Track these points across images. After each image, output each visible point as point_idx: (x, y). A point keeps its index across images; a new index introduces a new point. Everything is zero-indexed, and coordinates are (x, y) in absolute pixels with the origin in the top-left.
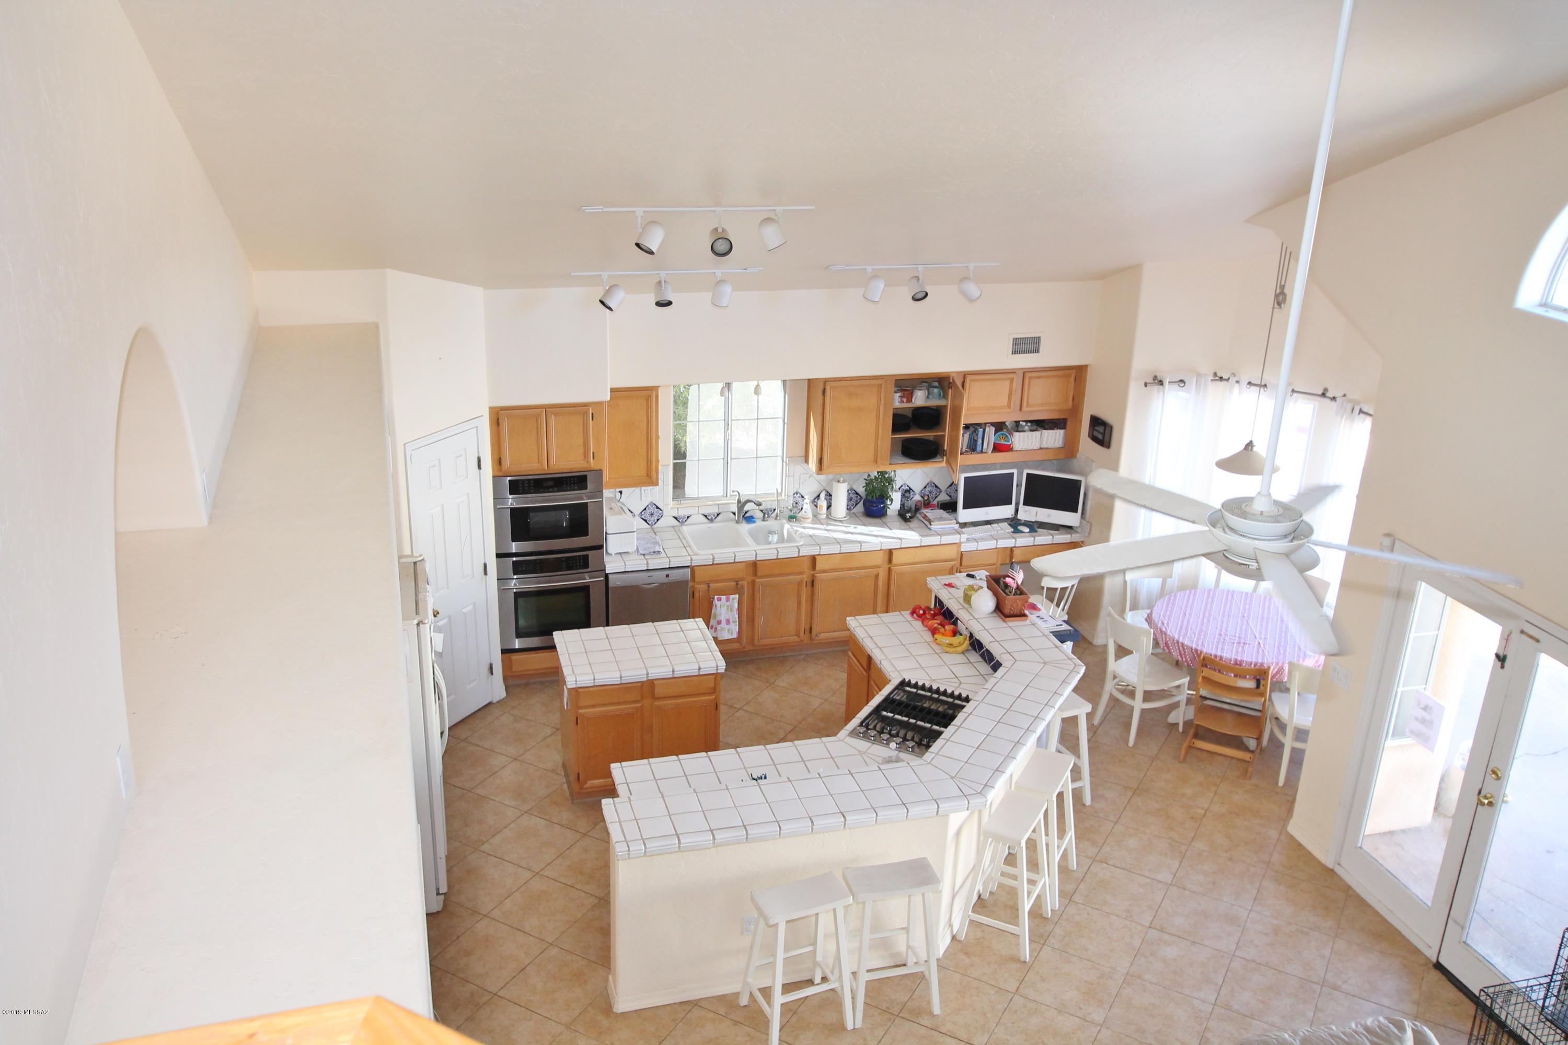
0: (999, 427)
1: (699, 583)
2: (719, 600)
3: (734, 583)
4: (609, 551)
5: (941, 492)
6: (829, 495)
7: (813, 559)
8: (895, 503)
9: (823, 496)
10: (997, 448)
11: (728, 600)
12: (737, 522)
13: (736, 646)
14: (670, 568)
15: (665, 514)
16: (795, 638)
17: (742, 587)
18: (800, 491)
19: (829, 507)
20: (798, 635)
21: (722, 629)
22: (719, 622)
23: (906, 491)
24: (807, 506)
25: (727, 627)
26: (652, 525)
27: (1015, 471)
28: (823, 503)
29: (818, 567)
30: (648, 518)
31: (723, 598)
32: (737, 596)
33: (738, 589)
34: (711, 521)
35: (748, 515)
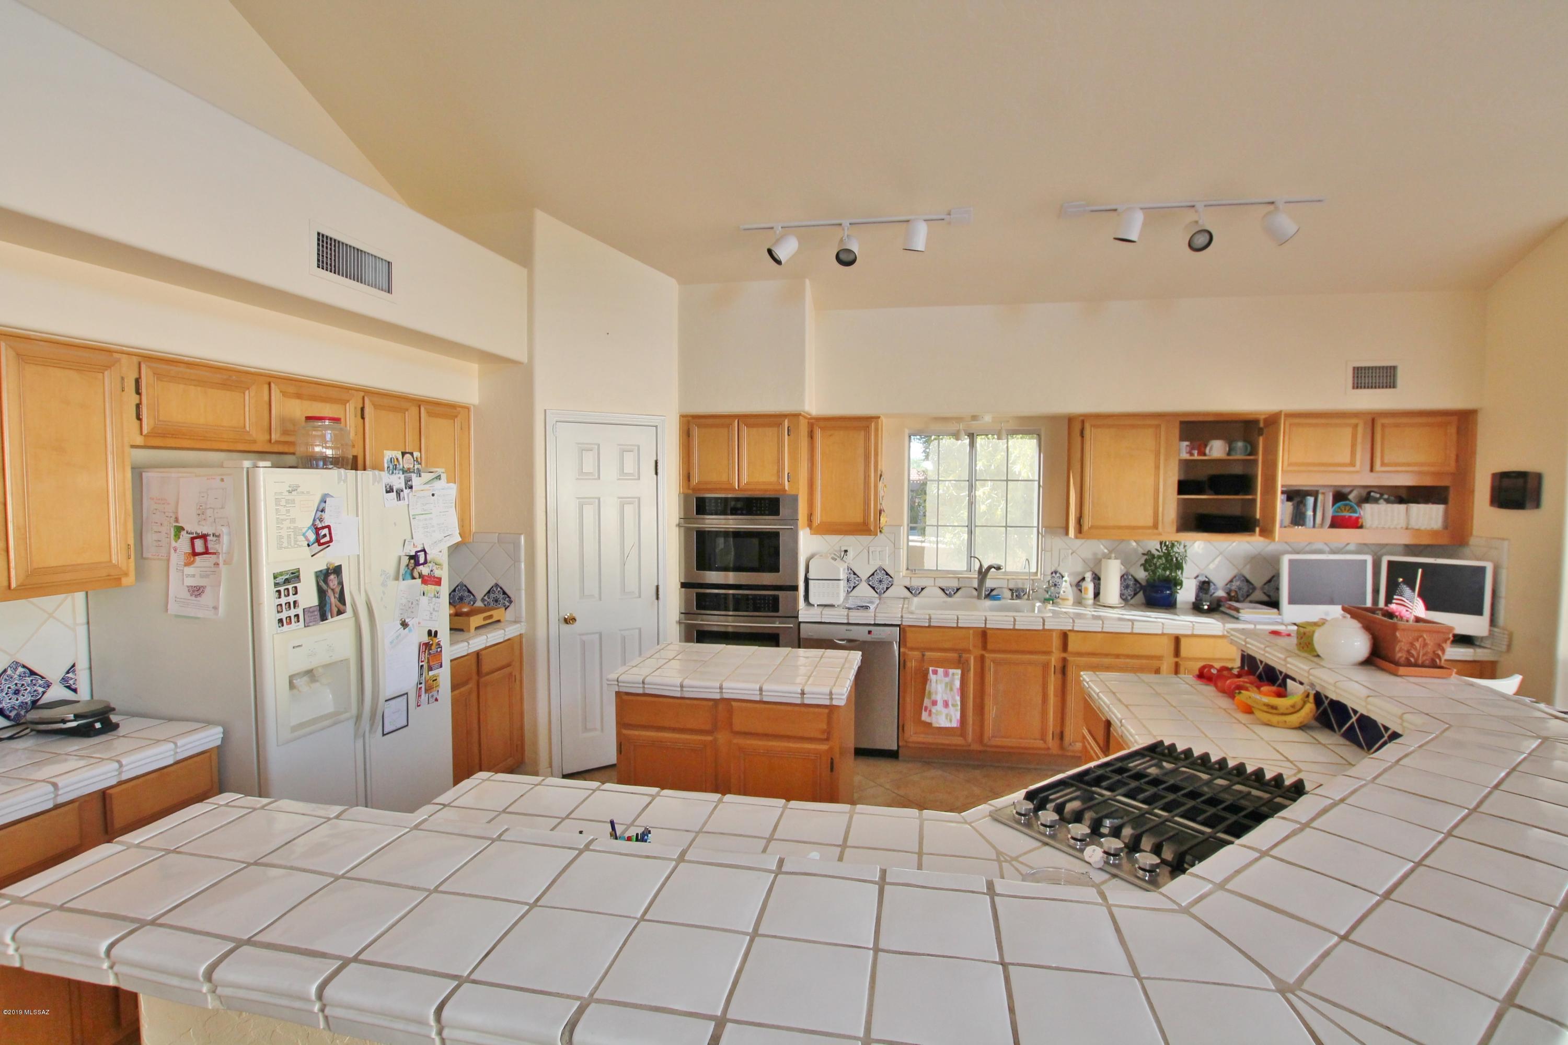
0: (1340, 496)
1: (912, 649)
2: (935, 672)
3: (955, 655)
4: (812, 600)
5: (1254, 589)
6: (1097, 579)
7: (1065, 636)
8: (1186, 593)
9: (1089, 576)
10: (1337, 523)
11: (946, 675)
12: (979, 597)
13: (958, 741)
14: (875, 625)
15: (895, 583)
16: (1040, 744)
17: (967, 661)
18: (1060, 570)
19: (1097, 594)
20: (1043, 738)
21: (938, 713)
22: (935, 703)
23: (1204, 582)
24: (1066, 587)
25: (945, 711)
26: (880, 594)
27: (1369, 559)
28: (1089, 586)
29: (1071, 647)
30: (876, 585)
31: (941, 671)
32: (959, 672)
33: (960, 663)
34: (949, 595)
35: (994, 593)
